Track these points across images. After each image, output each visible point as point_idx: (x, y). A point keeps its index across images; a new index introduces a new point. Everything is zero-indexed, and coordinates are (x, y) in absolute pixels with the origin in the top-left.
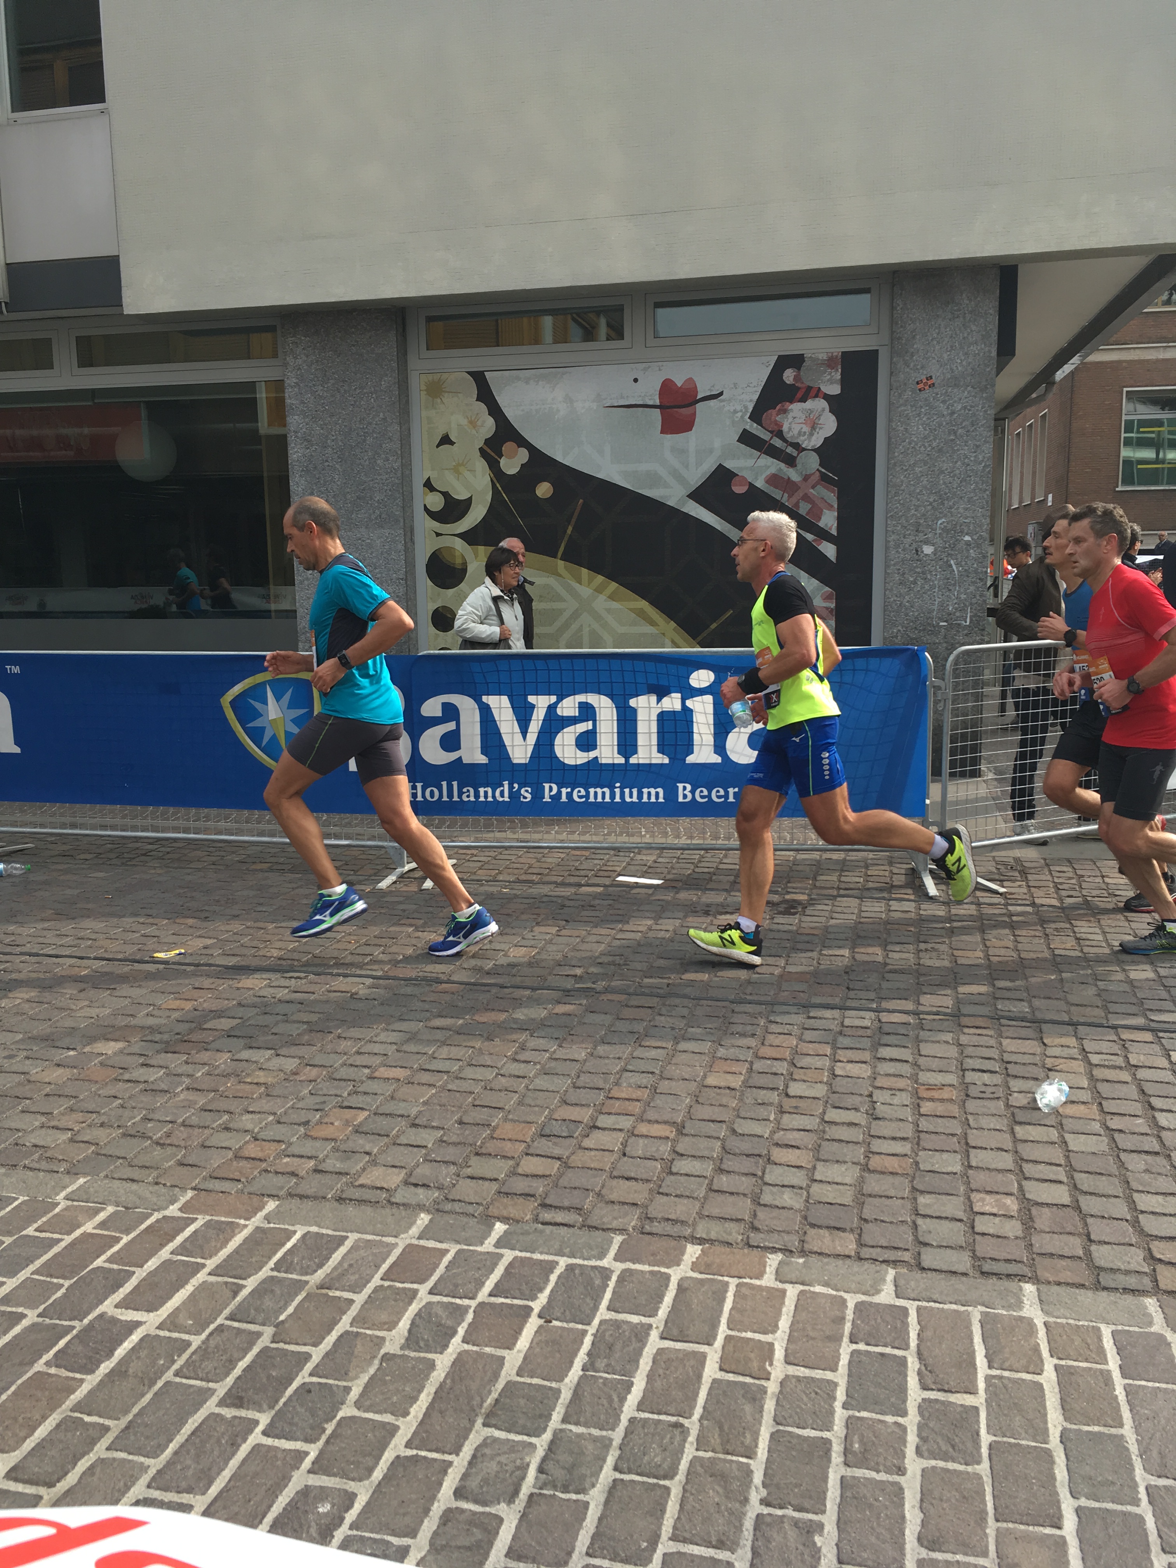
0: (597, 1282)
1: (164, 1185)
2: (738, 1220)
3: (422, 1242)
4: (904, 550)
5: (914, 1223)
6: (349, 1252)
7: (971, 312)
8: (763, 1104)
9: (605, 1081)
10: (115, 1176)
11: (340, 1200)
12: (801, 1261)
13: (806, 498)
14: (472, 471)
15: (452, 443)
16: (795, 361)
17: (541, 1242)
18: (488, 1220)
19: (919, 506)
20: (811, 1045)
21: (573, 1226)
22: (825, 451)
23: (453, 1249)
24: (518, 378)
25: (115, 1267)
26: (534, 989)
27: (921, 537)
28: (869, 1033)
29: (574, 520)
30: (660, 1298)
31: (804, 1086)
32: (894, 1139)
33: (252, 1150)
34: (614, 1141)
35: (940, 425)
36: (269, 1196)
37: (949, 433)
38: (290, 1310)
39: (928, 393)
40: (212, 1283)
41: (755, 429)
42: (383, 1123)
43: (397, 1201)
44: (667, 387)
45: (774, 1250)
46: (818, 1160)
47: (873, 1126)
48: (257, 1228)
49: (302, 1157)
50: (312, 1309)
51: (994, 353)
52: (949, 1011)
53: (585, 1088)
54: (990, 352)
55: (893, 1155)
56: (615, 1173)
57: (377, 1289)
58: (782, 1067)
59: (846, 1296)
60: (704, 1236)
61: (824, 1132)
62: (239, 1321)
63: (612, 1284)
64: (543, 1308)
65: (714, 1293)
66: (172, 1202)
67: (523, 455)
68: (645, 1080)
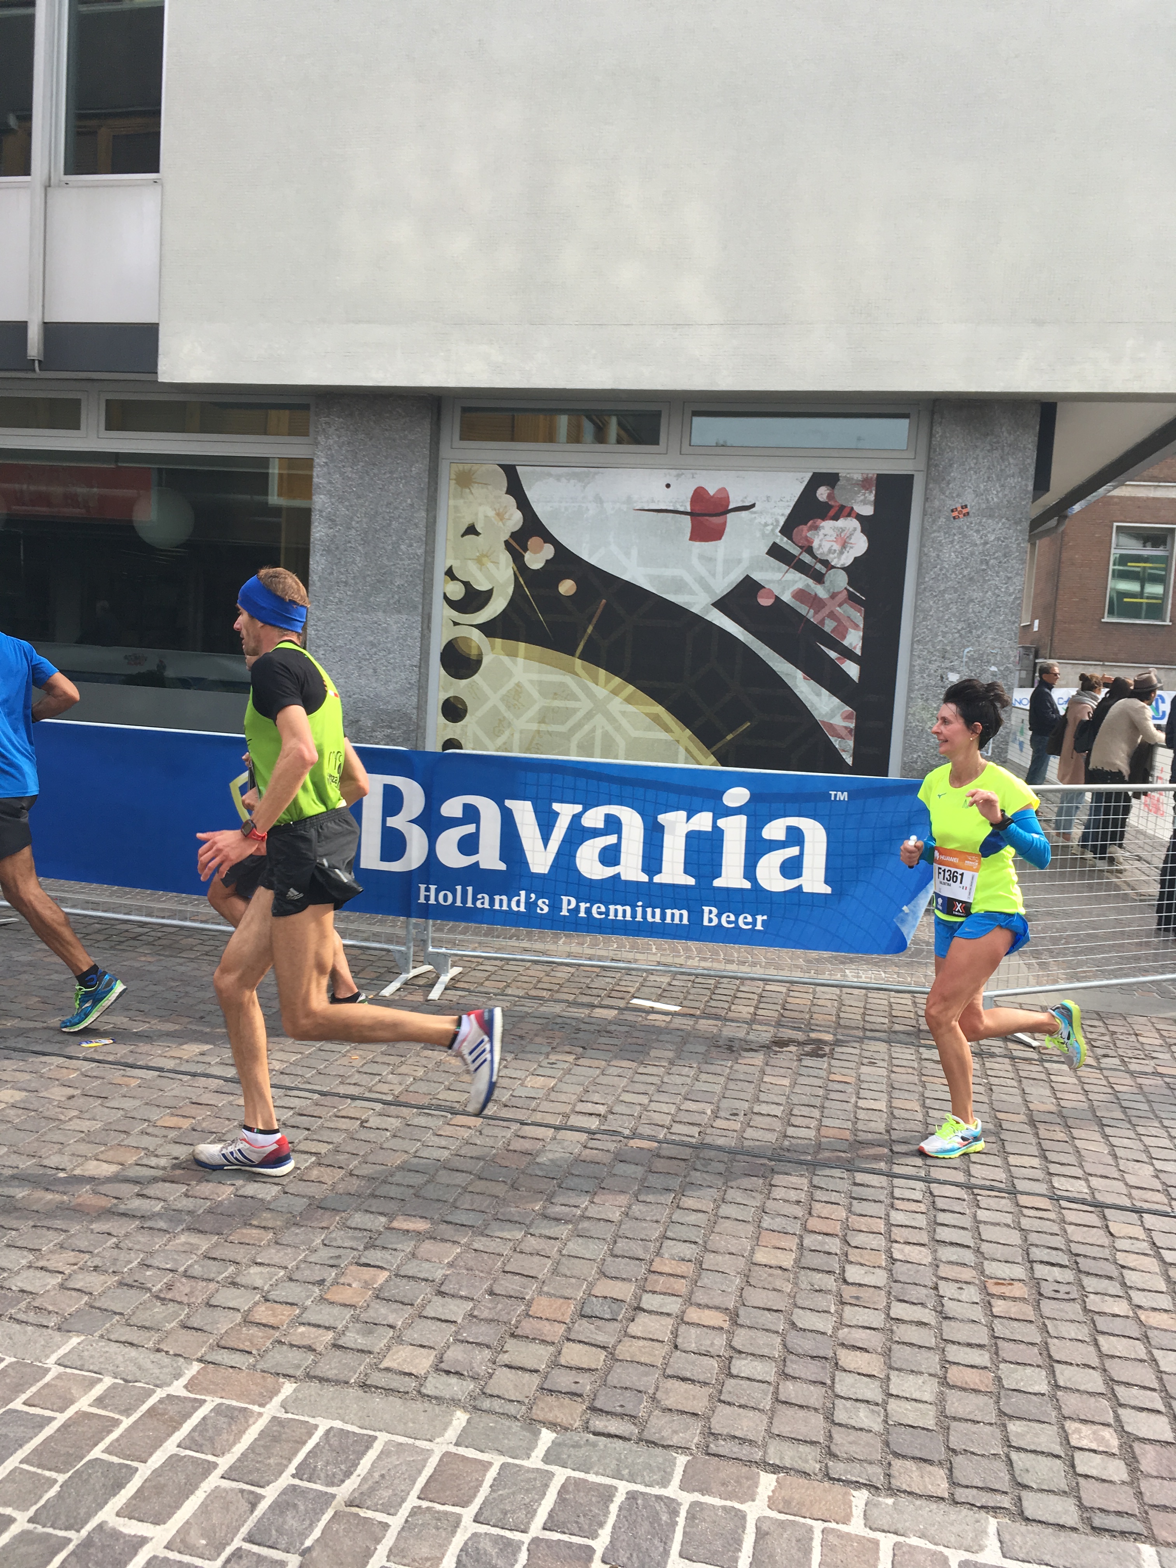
0: (665, 1518)
1: (167, 1353)
2: (812, 1443)
3: (461, 1451)
4: (929, 675)
5: (1008, 1456)
6: (379, 1457)
7: (1010, 445)
8: (821, 1291)
9: (646, 1250)
10: (112, 1337)
11: (364, 1386)
12: (890, 1501)
13: (832, 615)
14: (496, 563)
15: (477, 534)
16: (830, 480)
17: (595, 1459)
18: (533, 1424)
19: (946, 633)
20: (863, 1219)
21: (630, 1440)
22: (854, 570)
23: (498, 1461)
24: (550, 475)
25: (115, 1460)
26: (557, 1128)
27: (947, 664)
28: (922, 1208)
29: (594, 620)
30: (739, 1542)
31: (862, 1270)
32: (969, 1345)
33: (262, 1314)
34: (662, 1328)
35: (972, 554)
36: (285, 1376)
37: (982, 562)
38: (317, 1533)
39: (962, 521)
40: (225, 1490)
41: (784, 543)
42: (405, 1289)
43: (429, 1393)
44: (699, 495)
45: (858, 1485)
46: (891, 1368)
47: (944, 1327)
48: (274, 1418)
49: (319, 1326)
50: (341, 1533)
51: (1031, 488)
52: (1003, 1186)
53: (623, 1257)
54: (1026, 485)
55: (972, 1366)
56: (669, 1372)
57: (415, 1511)
58: (834, 1245)
59: (946, 1552)
60: (778, 1463)
61: (892, 1331)
62: (259, 1544)
63: (681, 1520)
64: (607, 1548)
65: (798, 1541)
66: (177, 1376)
67: (549, 551)
68: (688, 1251)
